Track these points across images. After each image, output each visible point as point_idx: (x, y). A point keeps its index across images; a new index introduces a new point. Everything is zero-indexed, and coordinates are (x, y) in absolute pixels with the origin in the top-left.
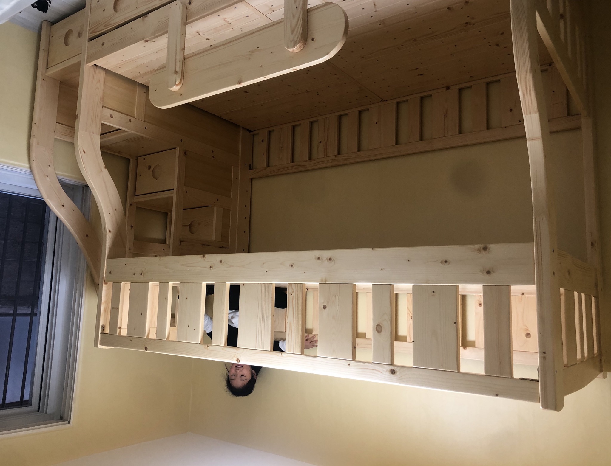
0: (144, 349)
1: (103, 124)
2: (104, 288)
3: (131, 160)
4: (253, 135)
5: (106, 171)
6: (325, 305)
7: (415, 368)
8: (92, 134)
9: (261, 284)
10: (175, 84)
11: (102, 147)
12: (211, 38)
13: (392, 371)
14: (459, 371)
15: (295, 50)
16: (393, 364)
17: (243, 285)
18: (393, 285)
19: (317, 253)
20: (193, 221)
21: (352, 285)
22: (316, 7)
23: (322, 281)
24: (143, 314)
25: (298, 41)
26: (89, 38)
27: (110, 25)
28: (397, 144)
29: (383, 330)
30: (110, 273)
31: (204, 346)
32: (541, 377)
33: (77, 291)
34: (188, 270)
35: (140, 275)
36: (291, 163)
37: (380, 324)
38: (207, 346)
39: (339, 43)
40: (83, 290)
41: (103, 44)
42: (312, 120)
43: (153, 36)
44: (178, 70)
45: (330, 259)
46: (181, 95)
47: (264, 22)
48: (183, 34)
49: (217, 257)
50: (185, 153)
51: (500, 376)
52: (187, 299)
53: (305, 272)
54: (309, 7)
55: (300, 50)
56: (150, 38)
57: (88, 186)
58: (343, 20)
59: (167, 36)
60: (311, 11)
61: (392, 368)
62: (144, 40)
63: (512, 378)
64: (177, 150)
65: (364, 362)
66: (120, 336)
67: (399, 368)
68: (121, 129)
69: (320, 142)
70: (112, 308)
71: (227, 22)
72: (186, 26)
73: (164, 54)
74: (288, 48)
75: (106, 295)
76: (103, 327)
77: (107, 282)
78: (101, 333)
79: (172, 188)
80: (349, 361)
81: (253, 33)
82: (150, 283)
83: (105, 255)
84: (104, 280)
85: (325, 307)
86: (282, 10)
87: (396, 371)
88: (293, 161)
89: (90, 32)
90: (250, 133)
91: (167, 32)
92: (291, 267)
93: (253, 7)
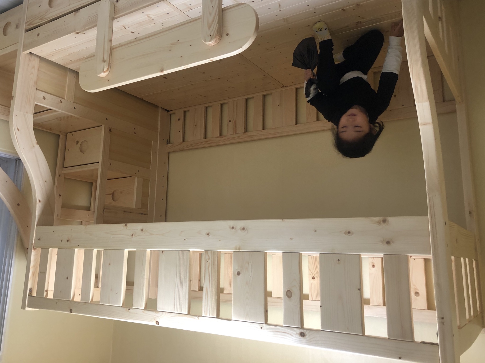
0: (69, 311)
1: (36, 105)
2: (33, 253)
3: (61, 136)
4: (171, 114)
5: (37, 147)
6: (239, 272)
7: (323, 332)
8: (26, 114)
9: (179, 251)
10: (103, 71)
11: (34, 125)
12: (135, 31)
13: (302, 334)
14: (363, 335)
15: (212, 43)
16: (302, 327)
17: (163, 252)
18: (302, 253)
19: (231, 223)
20: (116, 190)
21: (264, 252)
22: (230, 7)
23: (236, 249)
24: (69, 278)
25: (214, 36)
26: (26, 30)
27: (46, 18)
28: (297, 123)
29: (292, 296)
30: (39, 239)
31: (125, 309)
32: (440, 342)
33: (8, 255)
34: (111, 237)
35: (67, 242)
36: (204, 139)
37: (290, 290)
38: (128, 309)
39: (251, 38)
40: (13, 254)
41: (38, 35)
42: (223, 102)
43: (83, 29)
44: (105, 58)
45: (243, 229)
46: (108, 81)
47: (182, 19)
48: (111, 27)
49: (139, 226)
50: (110, 130)
51: (402, 340)
52: (110, 264)
53: (220, 241)
54: (223, 6)
55: (216, 44)
56: (81, 30)
57: (20, 159)
58: (254, 18)
59: (96, 29)
60: (226, 10)
61: (302, 331)
62: (75, 32)
63: (413, 341)
64: (103, 127)
65: (275, 326)
66: (46, 299)
67: (308, 331)
68: (52, 109)
69: (230, 121)
70: (40, 273)
71: (150, 18)
72: (113, 20)
73: (94, 44)
74: (205, 41)
75: (35, 260)
76: (31, 290)
77: (36, 248)
78: (29, 296)
79: (98, 161)
80: (262, 324)
81: (174, 28)
82: (76, 250)
83: (35, 223)
84: (33, 246)
85: (239, 274)
86: (200, 8)
87: (305, 334)
88: (205, 137)
89: (27, 24)
90: (168, 112)
91: (96, 25)
92: (208, 236)
93: (174, 5)
